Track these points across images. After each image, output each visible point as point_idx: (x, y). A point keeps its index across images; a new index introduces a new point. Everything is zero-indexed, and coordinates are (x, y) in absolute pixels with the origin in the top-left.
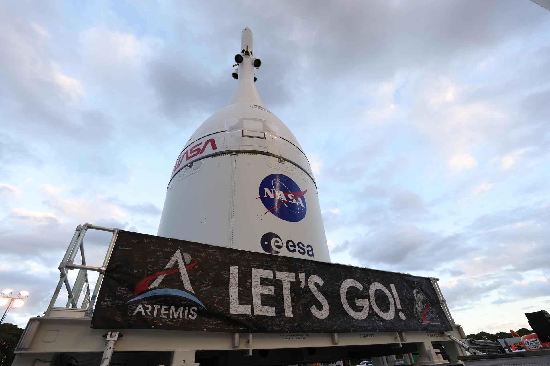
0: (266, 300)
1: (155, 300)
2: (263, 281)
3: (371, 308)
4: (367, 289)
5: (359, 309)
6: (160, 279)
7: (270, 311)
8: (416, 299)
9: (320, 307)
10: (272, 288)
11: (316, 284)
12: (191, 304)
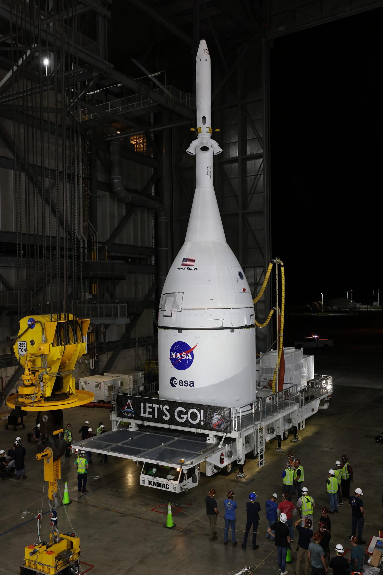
0: (150, 413)
1: (126, 412)
2: (150, 407)
3: (187, 418)
4: (187, 412)
5: (183, 418)
6: (126, 407)
7: (151, 416)
8: (214, 417)
9: (166, 416)
10: (152, 409)
11: (166, 409)
12: (133, 413)
